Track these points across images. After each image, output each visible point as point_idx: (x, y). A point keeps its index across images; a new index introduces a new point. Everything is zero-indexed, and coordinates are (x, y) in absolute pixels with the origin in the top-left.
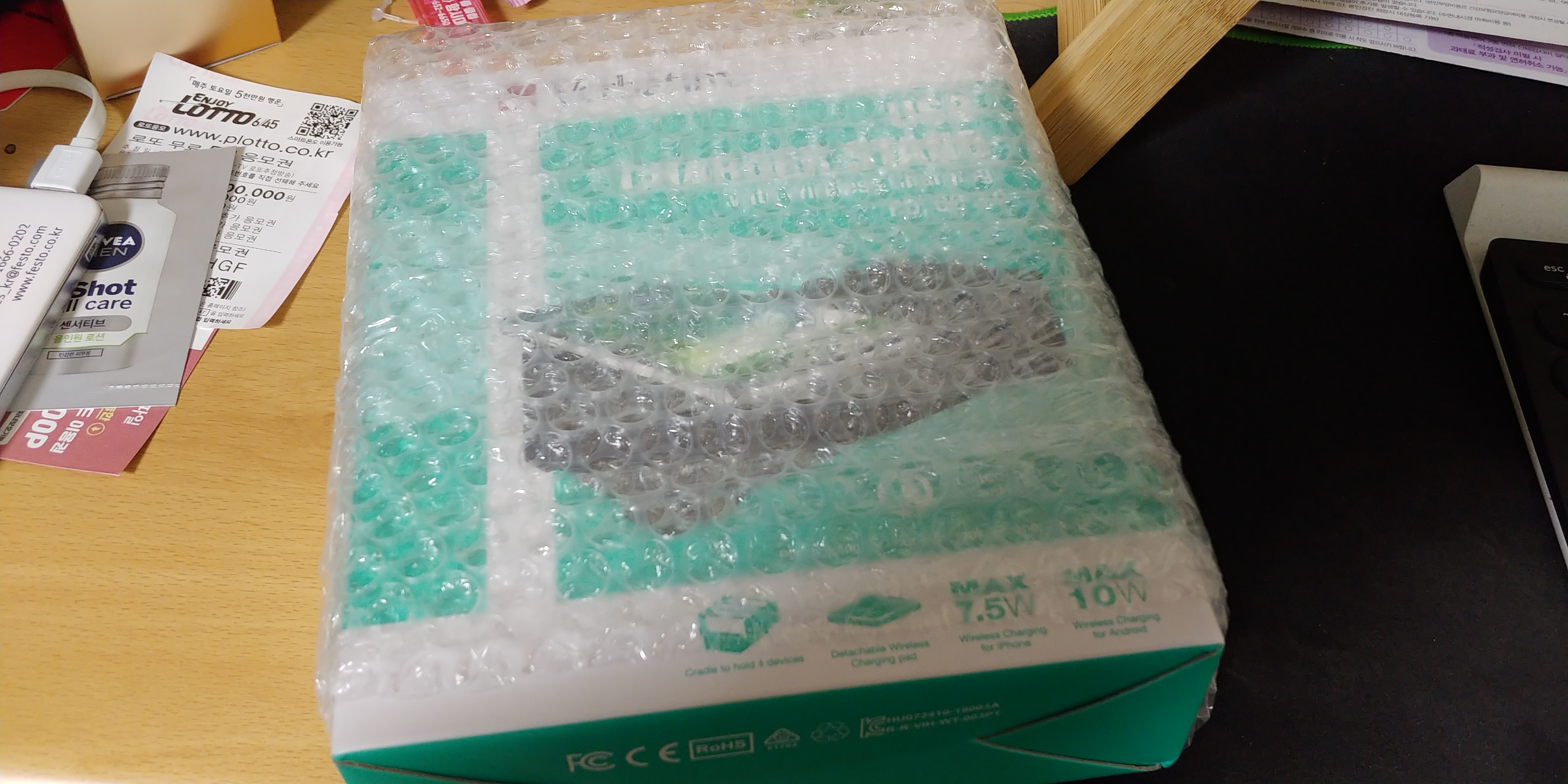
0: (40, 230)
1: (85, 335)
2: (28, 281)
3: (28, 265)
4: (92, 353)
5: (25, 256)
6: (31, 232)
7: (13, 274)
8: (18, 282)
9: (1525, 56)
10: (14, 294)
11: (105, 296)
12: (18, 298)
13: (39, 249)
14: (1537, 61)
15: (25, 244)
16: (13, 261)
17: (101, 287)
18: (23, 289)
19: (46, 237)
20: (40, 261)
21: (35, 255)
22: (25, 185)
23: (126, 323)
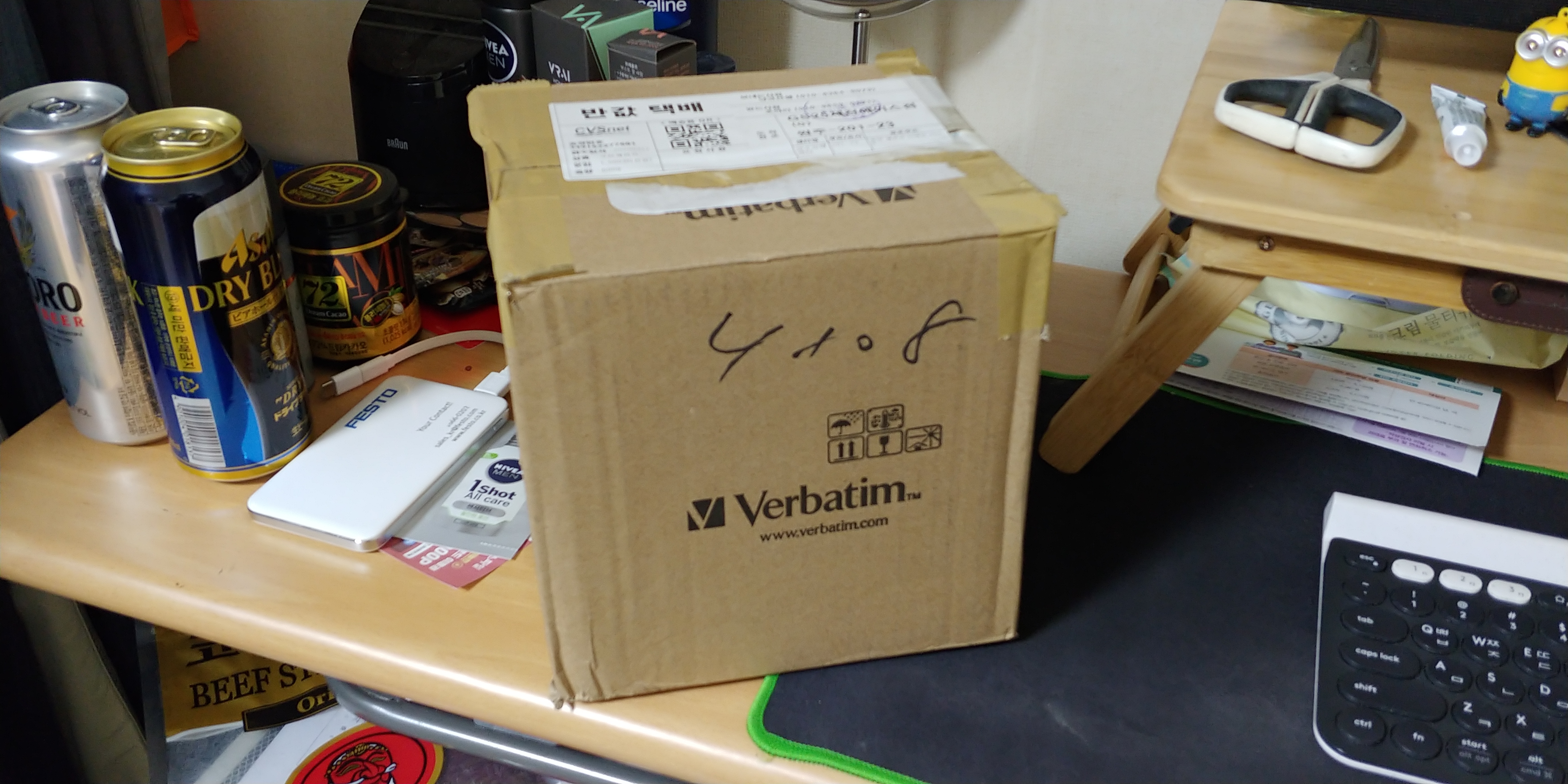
0: (474, 410)
1: (479, 514)
2: (462, 433)
3: (464, 425)
4: (479, 526)
5: (463, 421)
6: (470, 410)
7: (456, 428)
8: (457, 432)
9: (1421, 443)
10: (453, 438)
11: (497, 497)
12: (455, 440)
13: (472, 419)
14: (1429, 448)
15: (465, 415)
16: (457, 423)
17: (497, 492)
18: (459, 436)
19: (476, 414)
20: (470, 425)
21: (469, 421)
22: (473, 390)
23: (503, 514)
